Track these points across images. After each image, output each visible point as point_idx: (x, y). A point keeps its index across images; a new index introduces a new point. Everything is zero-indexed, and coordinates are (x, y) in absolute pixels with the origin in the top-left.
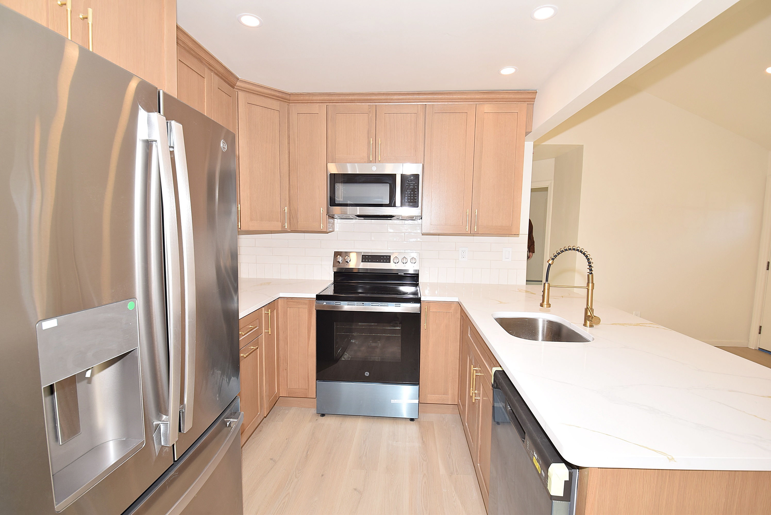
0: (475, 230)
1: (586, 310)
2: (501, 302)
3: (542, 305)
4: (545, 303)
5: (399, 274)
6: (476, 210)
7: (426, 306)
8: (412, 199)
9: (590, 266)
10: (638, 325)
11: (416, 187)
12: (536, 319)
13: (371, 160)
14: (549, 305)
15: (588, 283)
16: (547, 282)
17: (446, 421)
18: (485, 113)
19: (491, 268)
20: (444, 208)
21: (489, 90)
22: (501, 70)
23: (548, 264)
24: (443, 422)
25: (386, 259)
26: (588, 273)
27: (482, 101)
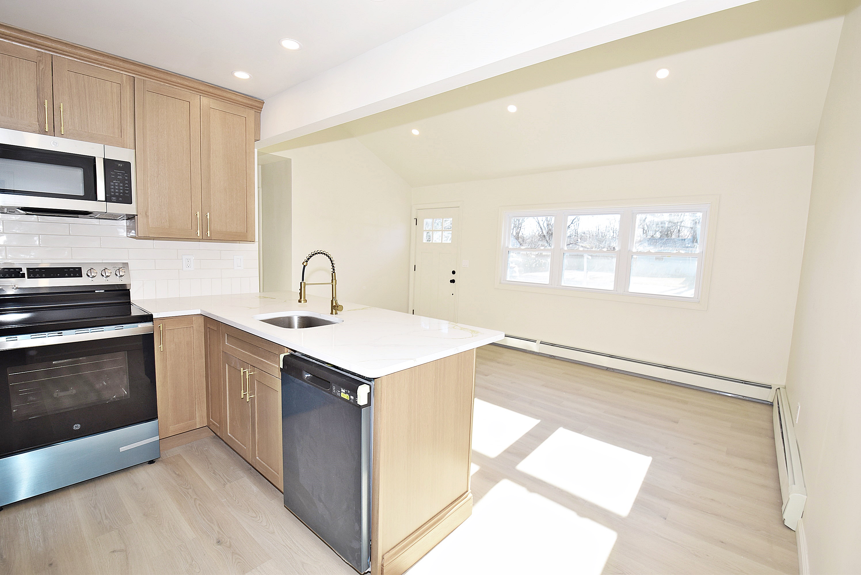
0: (208, 235)
1: (332, 301)
2: (251, 308)
3: (300, 301)
4: (302, 299)
5: (96, 291)
6: (208, 213)
7: (161, 324)
8: (121, 193)
9: (333, 267)
10: (363, 309)
11: (126, 178)
12: (292, 317)
13: (47, 131)
14: (306, 301)
15: (332, 280)
16: (303, 281)
17: (195, 448)
18: (211, 109)
19: (222, 278)
20: (166, 208)
21: (215, 85)
22: (235, 72)
23: (303, 266)
24: (192, 450)
25: (76, 272)
26: (332, 272)
27: (207, 95)
